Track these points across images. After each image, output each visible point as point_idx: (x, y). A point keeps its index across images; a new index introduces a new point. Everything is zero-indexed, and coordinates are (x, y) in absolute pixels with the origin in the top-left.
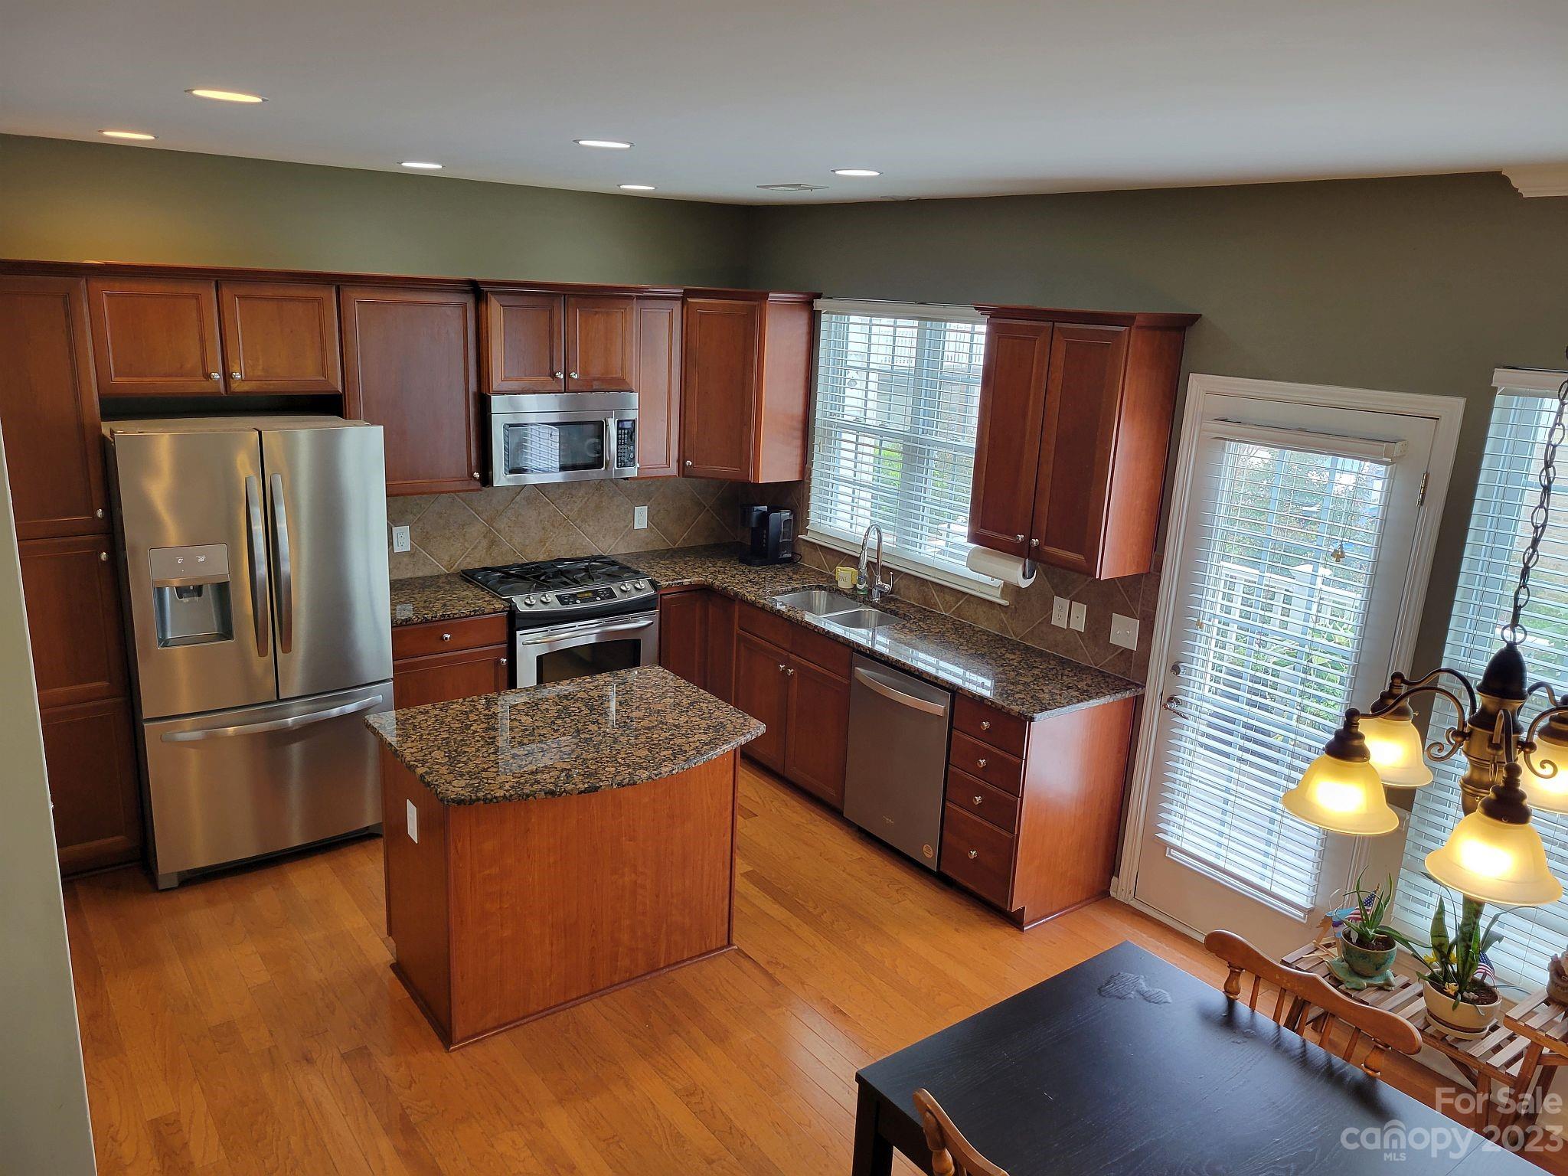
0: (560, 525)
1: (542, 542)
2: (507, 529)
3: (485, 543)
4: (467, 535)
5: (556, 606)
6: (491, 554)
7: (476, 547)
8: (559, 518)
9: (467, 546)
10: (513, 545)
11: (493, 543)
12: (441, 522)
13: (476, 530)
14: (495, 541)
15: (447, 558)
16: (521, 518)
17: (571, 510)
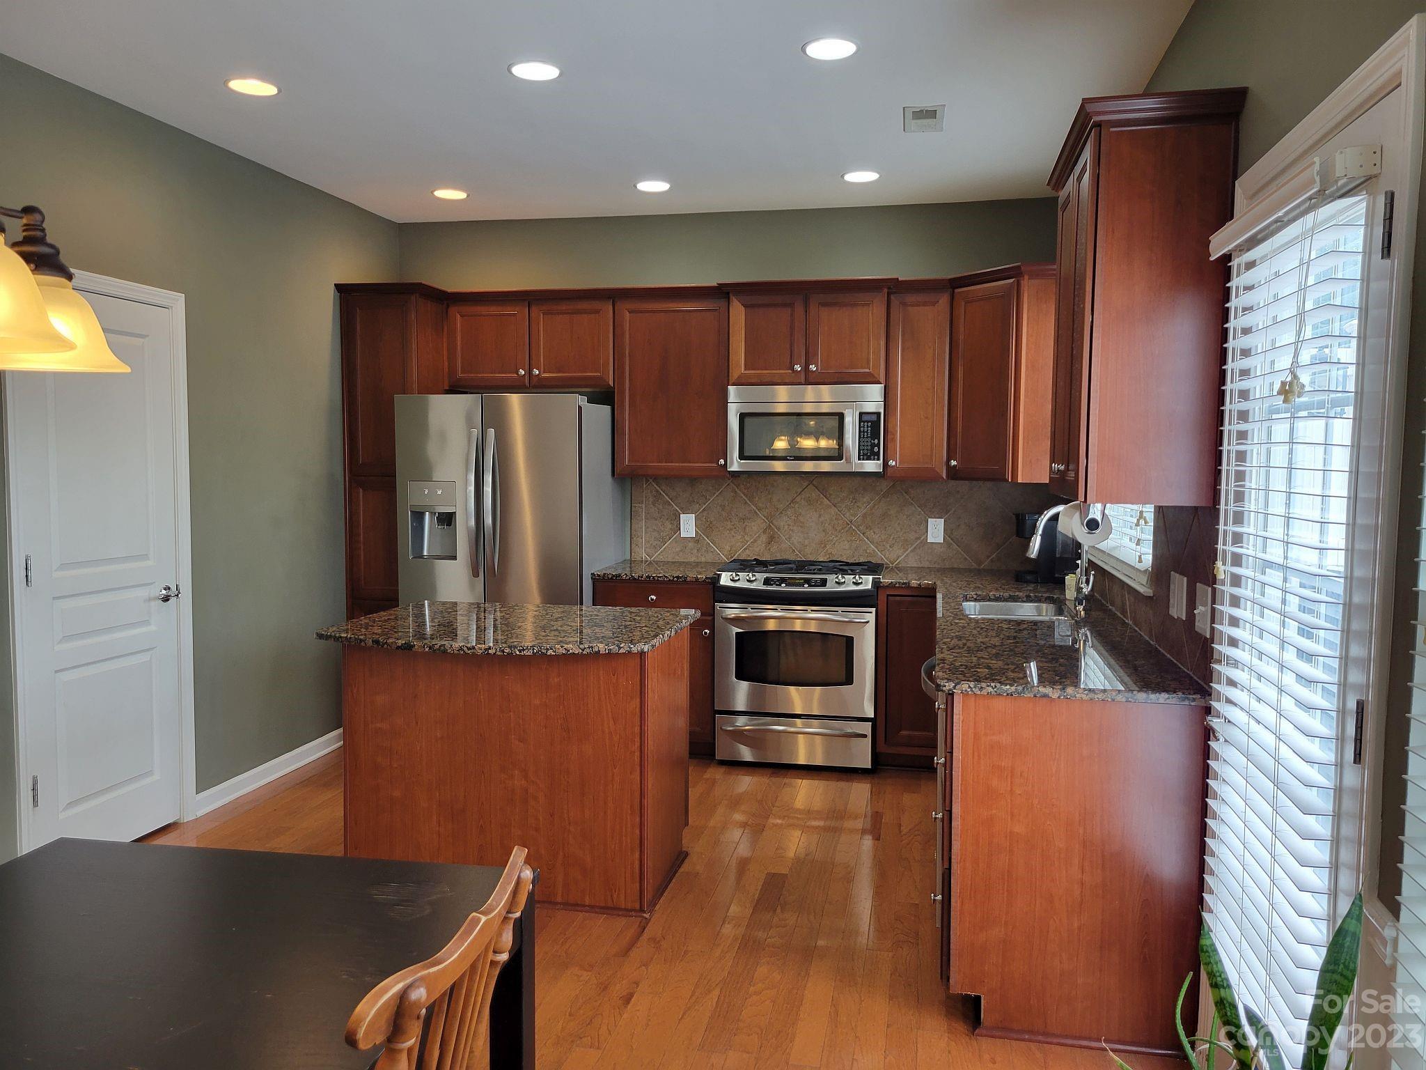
0: (843, 529)
1: (823, 544)
2: (786, 527)
3: (764, 538)
4: (747, 529)
5: (758, 585)
6: (769, 549)
7: (755, 541)
8: (840, 522)
9: (747, 538)
10: (792, 544)
11: (772, 539)
12: (724, 514)
13: (757, 526)
14: (774, 538)
15: (728, 548)
16: (801, 519)
17: (855, 515)
